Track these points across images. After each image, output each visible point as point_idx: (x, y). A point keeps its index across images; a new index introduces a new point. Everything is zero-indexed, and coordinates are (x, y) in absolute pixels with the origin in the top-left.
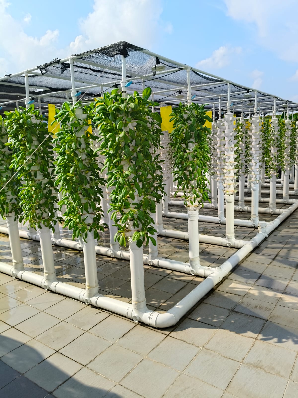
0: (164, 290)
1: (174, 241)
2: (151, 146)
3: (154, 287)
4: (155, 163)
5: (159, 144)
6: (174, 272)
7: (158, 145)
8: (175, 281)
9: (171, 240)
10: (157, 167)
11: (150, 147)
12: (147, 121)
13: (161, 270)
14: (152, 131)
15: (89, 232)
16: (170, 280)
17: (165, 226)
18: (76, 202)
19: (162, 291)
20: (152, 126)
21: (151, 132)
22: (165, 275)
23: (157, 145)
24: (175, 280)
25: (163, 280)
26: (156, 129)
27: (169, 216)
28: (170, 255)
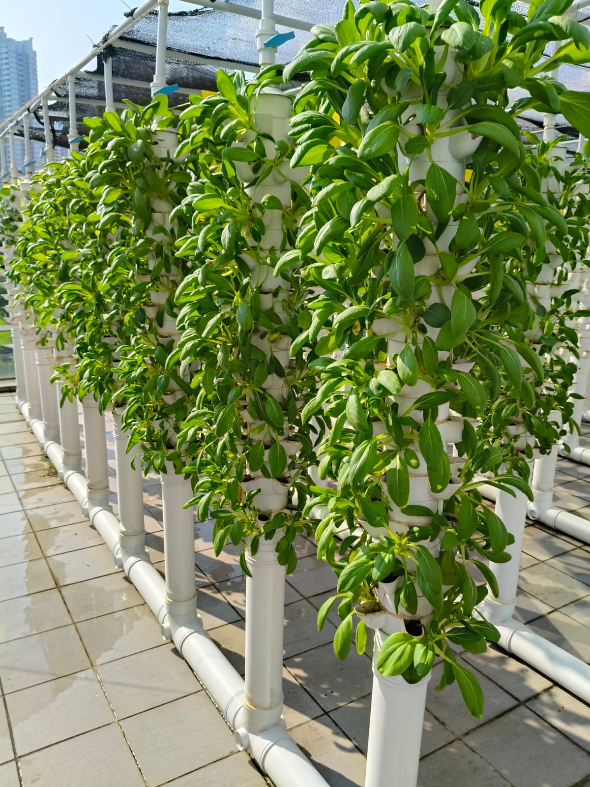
0: (505, 772)
1: (579, 552)
2: (551, 258)
3: (471, 741)
4: (554, 319)
5: (583, 253)
6: (556, 690)
7: (578, 257)
8: (550, 737)
9: (568, 547)
10: (561, 331)
11: (547, 261)
12: (549, 168)
13: (513, 666)
14: (561, 203)
15: (262, 539)
16: (532, 723)
17: (560, 488)
18: (226, 435)
19: (496, 771)
20: (564, 189)
21: (559, 208)
22: (522, 696)
23: (574, 258)
24: (552, 734)
25: (512, 716)
26: (578, 199)
27: (577, 459)
28: (556, 610)
